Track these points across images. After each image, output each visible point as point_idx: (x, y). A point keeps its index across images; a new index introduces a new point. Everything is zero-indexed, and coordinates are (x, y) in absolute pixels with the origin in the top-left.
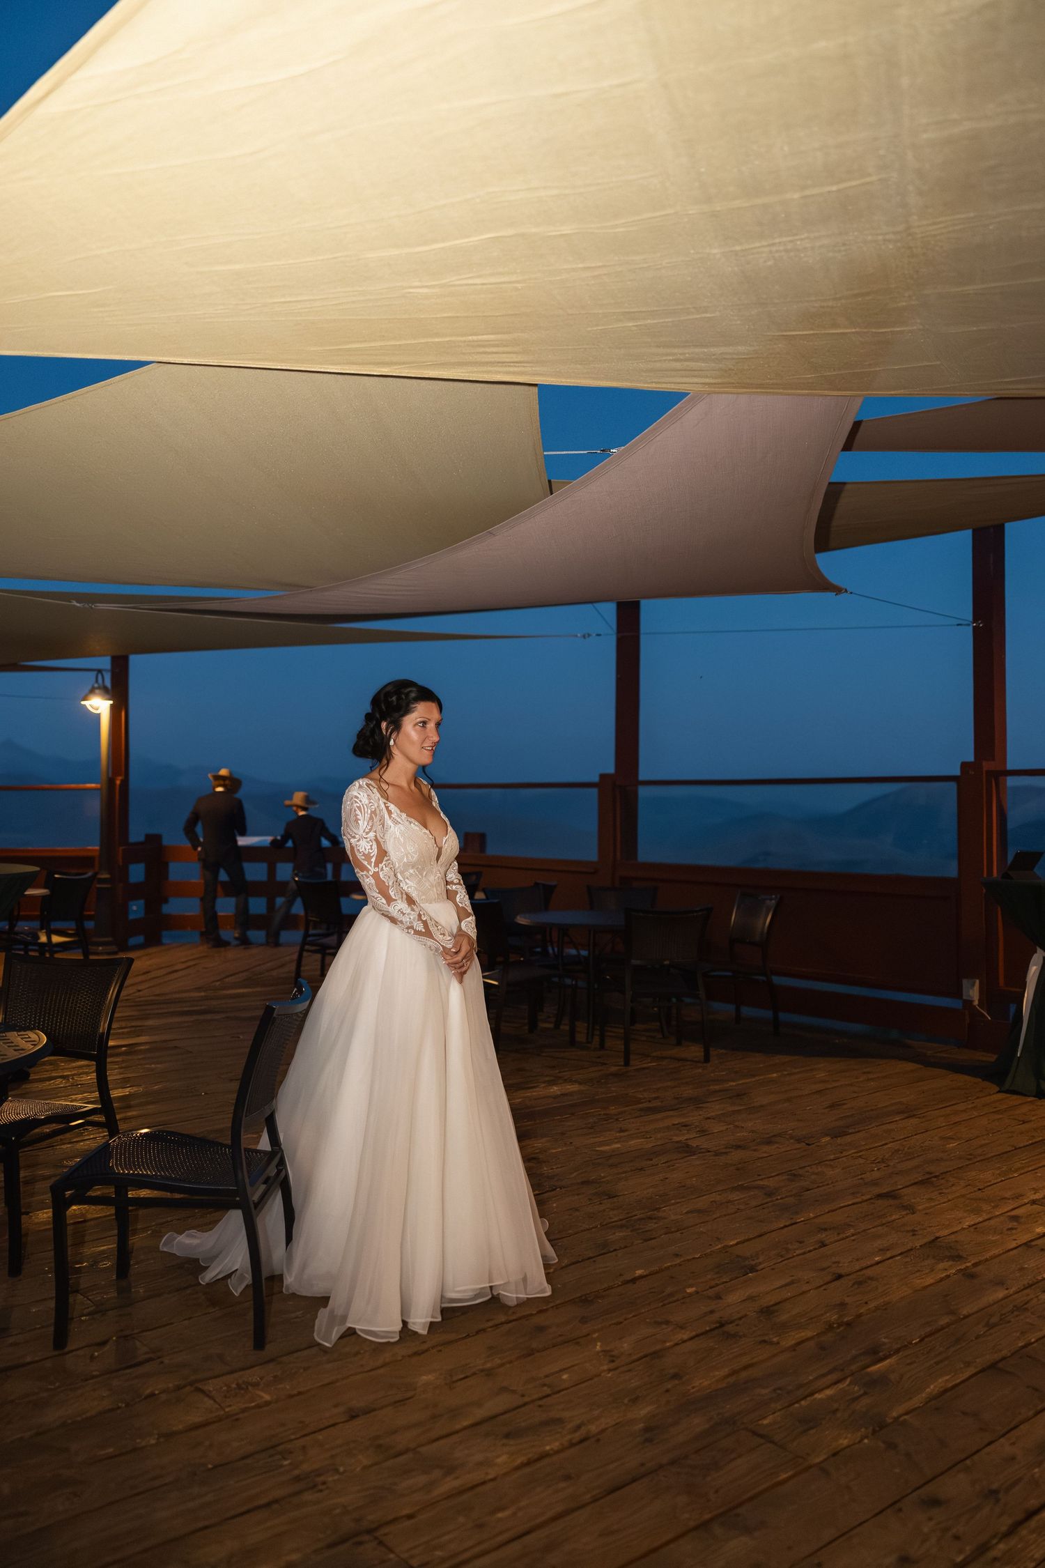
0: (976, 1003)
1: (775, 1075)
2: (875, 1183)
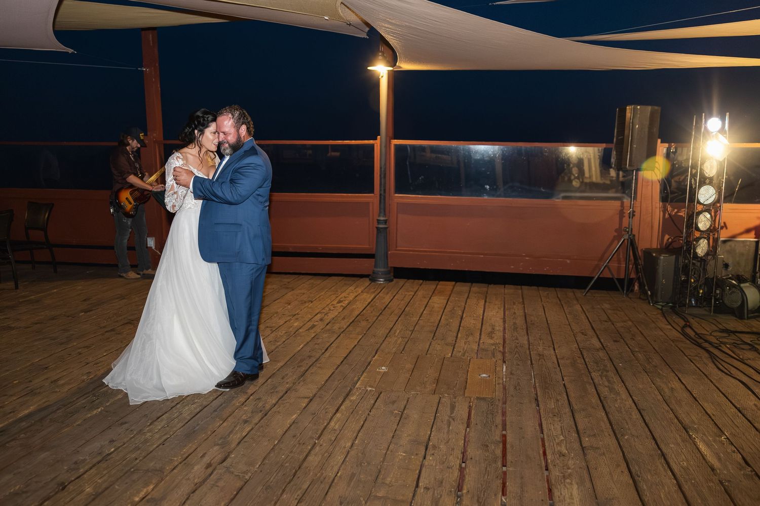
0: (154, 248)
1: (55, 290)
2: (104, 327)
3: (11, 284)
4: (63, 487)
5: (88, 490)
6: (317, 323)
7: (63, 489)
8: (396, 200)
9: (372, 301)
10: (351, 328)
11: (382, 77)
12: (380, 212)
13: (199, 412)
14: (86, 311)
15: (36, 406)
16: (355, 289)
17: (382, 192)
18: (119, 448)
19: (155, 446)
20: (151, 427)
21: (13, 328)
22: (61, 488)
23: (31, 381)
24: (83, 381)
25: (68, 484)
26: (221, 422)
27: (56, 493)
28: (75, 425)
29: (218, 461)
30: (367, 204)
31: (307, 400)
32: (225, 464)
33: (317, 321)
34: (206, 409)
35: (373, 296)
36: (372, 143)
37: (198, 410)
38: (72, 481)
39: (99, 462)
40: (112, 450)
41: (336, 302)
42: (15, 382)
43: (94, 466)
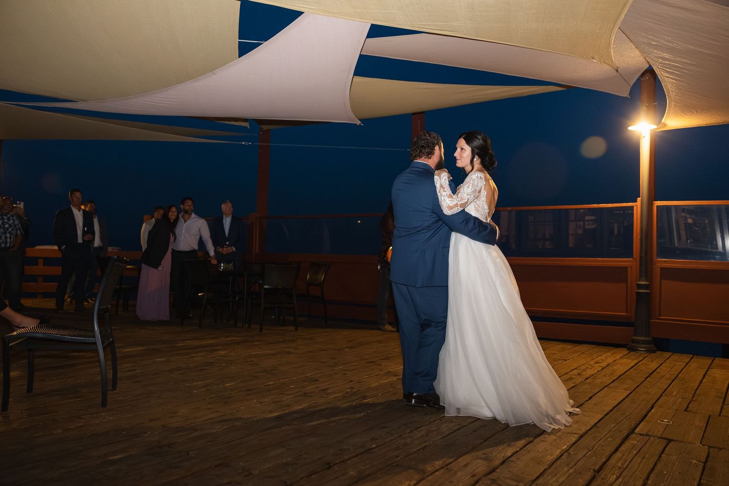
3: (292, 328)
4: (329, 466)
5: (352, 473)
6: (574, 376)
7: (328, 468)
8: (658, 264)
9: (635, 365)
10: (615, 384)
11: (644, 137)
12: (641, 276)
13: (457, 430)
14: (350, 348)
15: (307, 404)
16: (612, 355)
17: (643, 255)
18: (380, 446)
19: (415, 450)
20: (410, 434)
21: (292, 353)
22: (327, 467)
23: (304, 387)
24: (348, 393)
25: (333, 465)
26: (482, 441)
27: (323, 470)
28: (340, 422)
29: (484, 473)
30: (625, 269)
31: (577, 436)
32: (490, 476)
33: (574, 375)
34: (464, 428)
35: (635, 361)
36: (631, 205)
37: (457, 428)
38: (337, 463)
39: (361, 454)
40: (374, 446)
41: (593, 362)
42: (291, 386)
43: (357, 456)
